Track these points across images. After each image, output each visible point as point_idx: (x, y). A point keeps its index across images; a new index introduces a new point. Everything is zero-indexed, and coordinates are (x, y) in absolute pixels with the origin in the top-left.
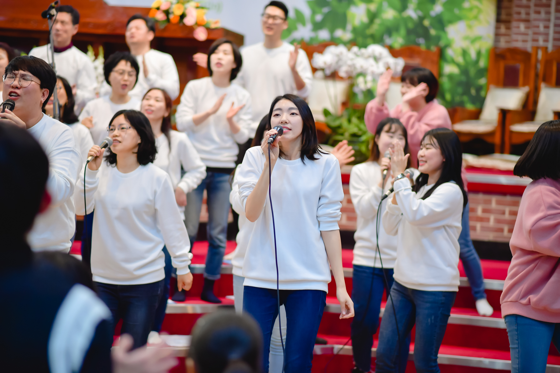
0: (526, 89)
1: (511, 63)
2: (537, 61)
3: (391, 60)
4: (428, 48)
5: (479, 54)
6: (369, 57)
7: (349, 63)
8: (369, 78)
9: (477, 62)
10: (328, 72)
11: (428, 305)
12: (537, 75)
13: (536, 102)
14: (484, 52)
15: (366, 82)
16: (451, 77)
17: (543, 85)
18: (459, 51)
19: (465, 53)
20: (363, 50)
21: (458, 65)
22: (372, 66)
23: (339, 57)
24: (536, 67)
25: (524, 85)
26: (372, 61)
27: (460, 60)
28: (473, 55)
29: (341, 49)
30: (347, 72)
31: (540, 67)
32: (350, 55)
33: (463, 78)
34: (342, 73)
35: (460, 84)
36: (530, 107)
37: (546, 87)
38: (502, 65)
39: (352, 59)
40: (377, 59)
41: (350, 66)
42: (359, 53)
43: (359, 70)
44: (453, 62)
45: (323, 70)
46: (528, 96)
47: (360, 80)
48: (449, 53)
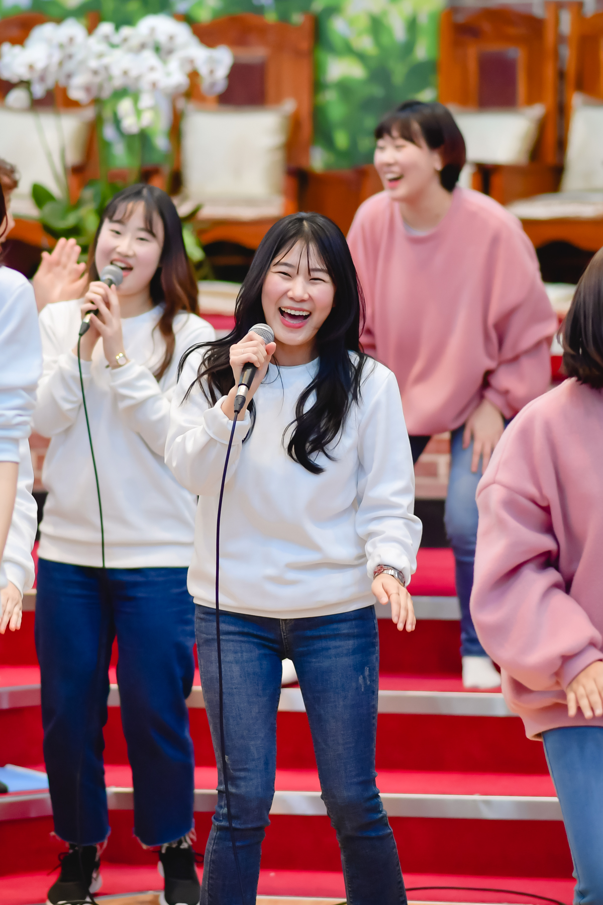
0: (537, 111)
1: (494, 47)
2: (560, 39)
3: (199, 54)
4: (284, 19)
5: (412, 25)
6: (143, 46)
7: (94, 64)
8: (146, 101)
9: (408, 47)
10: (39, 90)
11: (350, 644)
12: (561, 75)
13: (562, 145)
14: (424, 20)
15: (138, 112)
16: (345, 88)
17: (577, 100)
18: (363, 22)
19: (377, 26)
20: (126, 31)
21: (361, 57)
22: (152, 69)
23: (66, 49)
24: (556, 55)
25: (531, 100)
26: (149, 57)
27: (366, 44)
28: (398, 30)
29: (73, 29)
30: (88, 89)
31: (568, 53)
32: (95, 43)
33: (377, 91)
34: (76, 94)
35: (368, 105)
36: (550, 157)
37: (586, 104)
38: (472, 53)
39: (100, 56)
40: (161, 51)
41: (95, 73)
42: (116, 39)
43: (118, 82)
44: (349, 50)
45: (25, 84)
46: (542, 127)
47: (125, 106)
48: (338, 27)
